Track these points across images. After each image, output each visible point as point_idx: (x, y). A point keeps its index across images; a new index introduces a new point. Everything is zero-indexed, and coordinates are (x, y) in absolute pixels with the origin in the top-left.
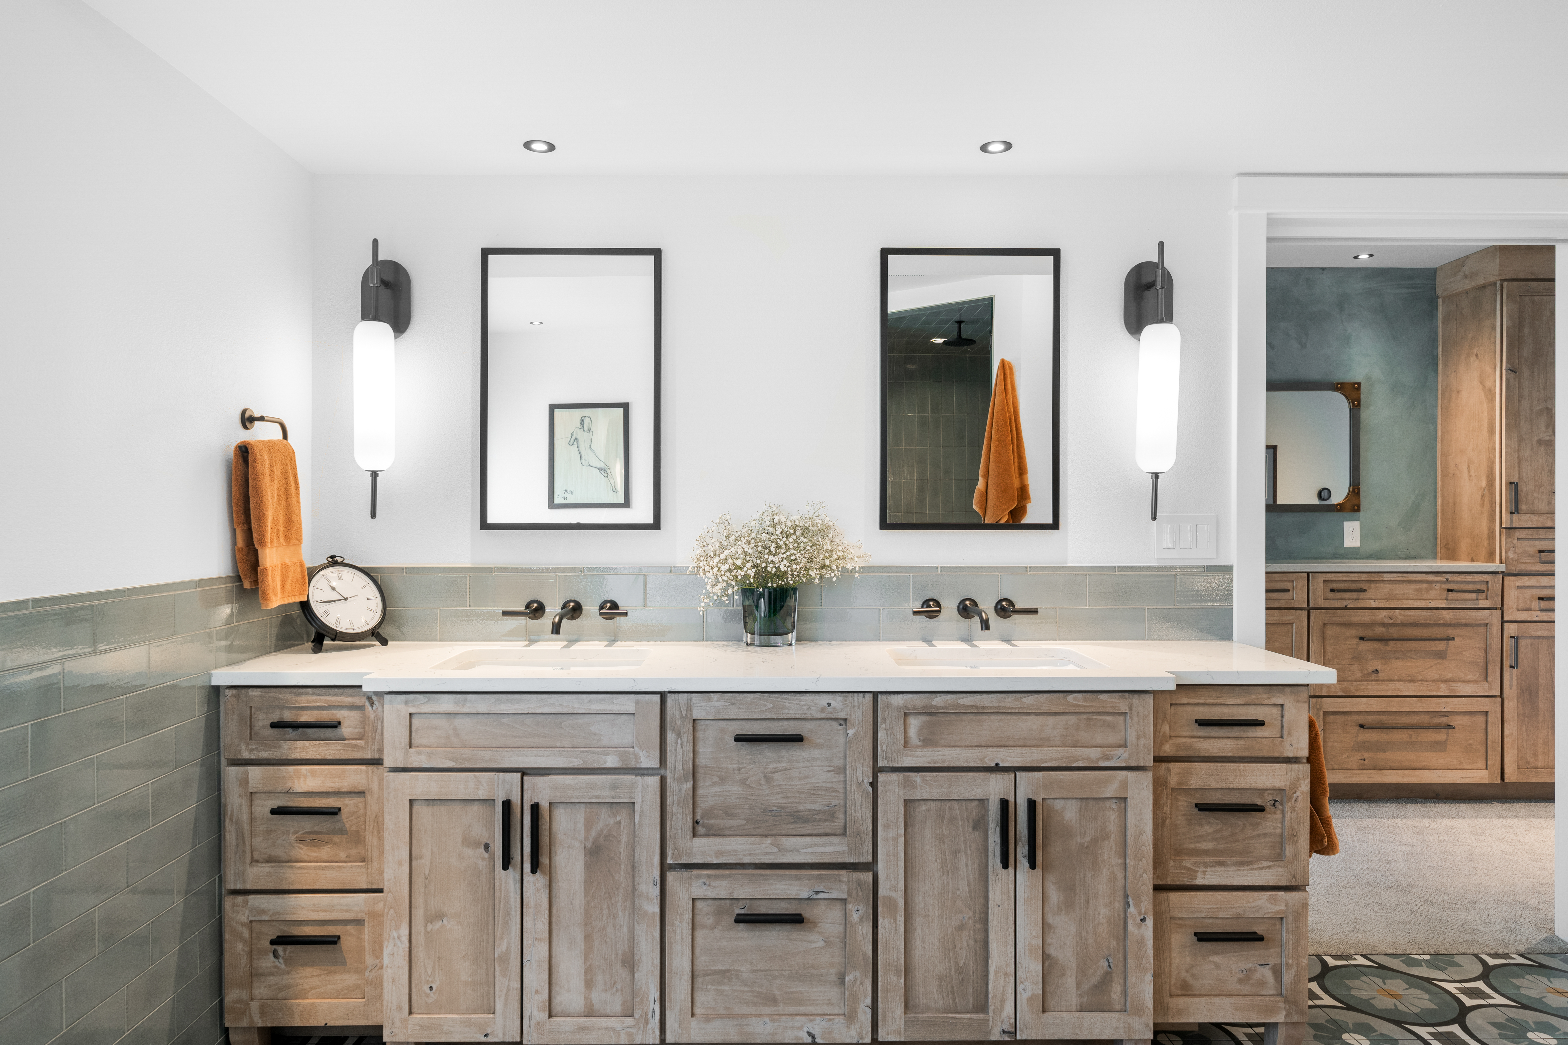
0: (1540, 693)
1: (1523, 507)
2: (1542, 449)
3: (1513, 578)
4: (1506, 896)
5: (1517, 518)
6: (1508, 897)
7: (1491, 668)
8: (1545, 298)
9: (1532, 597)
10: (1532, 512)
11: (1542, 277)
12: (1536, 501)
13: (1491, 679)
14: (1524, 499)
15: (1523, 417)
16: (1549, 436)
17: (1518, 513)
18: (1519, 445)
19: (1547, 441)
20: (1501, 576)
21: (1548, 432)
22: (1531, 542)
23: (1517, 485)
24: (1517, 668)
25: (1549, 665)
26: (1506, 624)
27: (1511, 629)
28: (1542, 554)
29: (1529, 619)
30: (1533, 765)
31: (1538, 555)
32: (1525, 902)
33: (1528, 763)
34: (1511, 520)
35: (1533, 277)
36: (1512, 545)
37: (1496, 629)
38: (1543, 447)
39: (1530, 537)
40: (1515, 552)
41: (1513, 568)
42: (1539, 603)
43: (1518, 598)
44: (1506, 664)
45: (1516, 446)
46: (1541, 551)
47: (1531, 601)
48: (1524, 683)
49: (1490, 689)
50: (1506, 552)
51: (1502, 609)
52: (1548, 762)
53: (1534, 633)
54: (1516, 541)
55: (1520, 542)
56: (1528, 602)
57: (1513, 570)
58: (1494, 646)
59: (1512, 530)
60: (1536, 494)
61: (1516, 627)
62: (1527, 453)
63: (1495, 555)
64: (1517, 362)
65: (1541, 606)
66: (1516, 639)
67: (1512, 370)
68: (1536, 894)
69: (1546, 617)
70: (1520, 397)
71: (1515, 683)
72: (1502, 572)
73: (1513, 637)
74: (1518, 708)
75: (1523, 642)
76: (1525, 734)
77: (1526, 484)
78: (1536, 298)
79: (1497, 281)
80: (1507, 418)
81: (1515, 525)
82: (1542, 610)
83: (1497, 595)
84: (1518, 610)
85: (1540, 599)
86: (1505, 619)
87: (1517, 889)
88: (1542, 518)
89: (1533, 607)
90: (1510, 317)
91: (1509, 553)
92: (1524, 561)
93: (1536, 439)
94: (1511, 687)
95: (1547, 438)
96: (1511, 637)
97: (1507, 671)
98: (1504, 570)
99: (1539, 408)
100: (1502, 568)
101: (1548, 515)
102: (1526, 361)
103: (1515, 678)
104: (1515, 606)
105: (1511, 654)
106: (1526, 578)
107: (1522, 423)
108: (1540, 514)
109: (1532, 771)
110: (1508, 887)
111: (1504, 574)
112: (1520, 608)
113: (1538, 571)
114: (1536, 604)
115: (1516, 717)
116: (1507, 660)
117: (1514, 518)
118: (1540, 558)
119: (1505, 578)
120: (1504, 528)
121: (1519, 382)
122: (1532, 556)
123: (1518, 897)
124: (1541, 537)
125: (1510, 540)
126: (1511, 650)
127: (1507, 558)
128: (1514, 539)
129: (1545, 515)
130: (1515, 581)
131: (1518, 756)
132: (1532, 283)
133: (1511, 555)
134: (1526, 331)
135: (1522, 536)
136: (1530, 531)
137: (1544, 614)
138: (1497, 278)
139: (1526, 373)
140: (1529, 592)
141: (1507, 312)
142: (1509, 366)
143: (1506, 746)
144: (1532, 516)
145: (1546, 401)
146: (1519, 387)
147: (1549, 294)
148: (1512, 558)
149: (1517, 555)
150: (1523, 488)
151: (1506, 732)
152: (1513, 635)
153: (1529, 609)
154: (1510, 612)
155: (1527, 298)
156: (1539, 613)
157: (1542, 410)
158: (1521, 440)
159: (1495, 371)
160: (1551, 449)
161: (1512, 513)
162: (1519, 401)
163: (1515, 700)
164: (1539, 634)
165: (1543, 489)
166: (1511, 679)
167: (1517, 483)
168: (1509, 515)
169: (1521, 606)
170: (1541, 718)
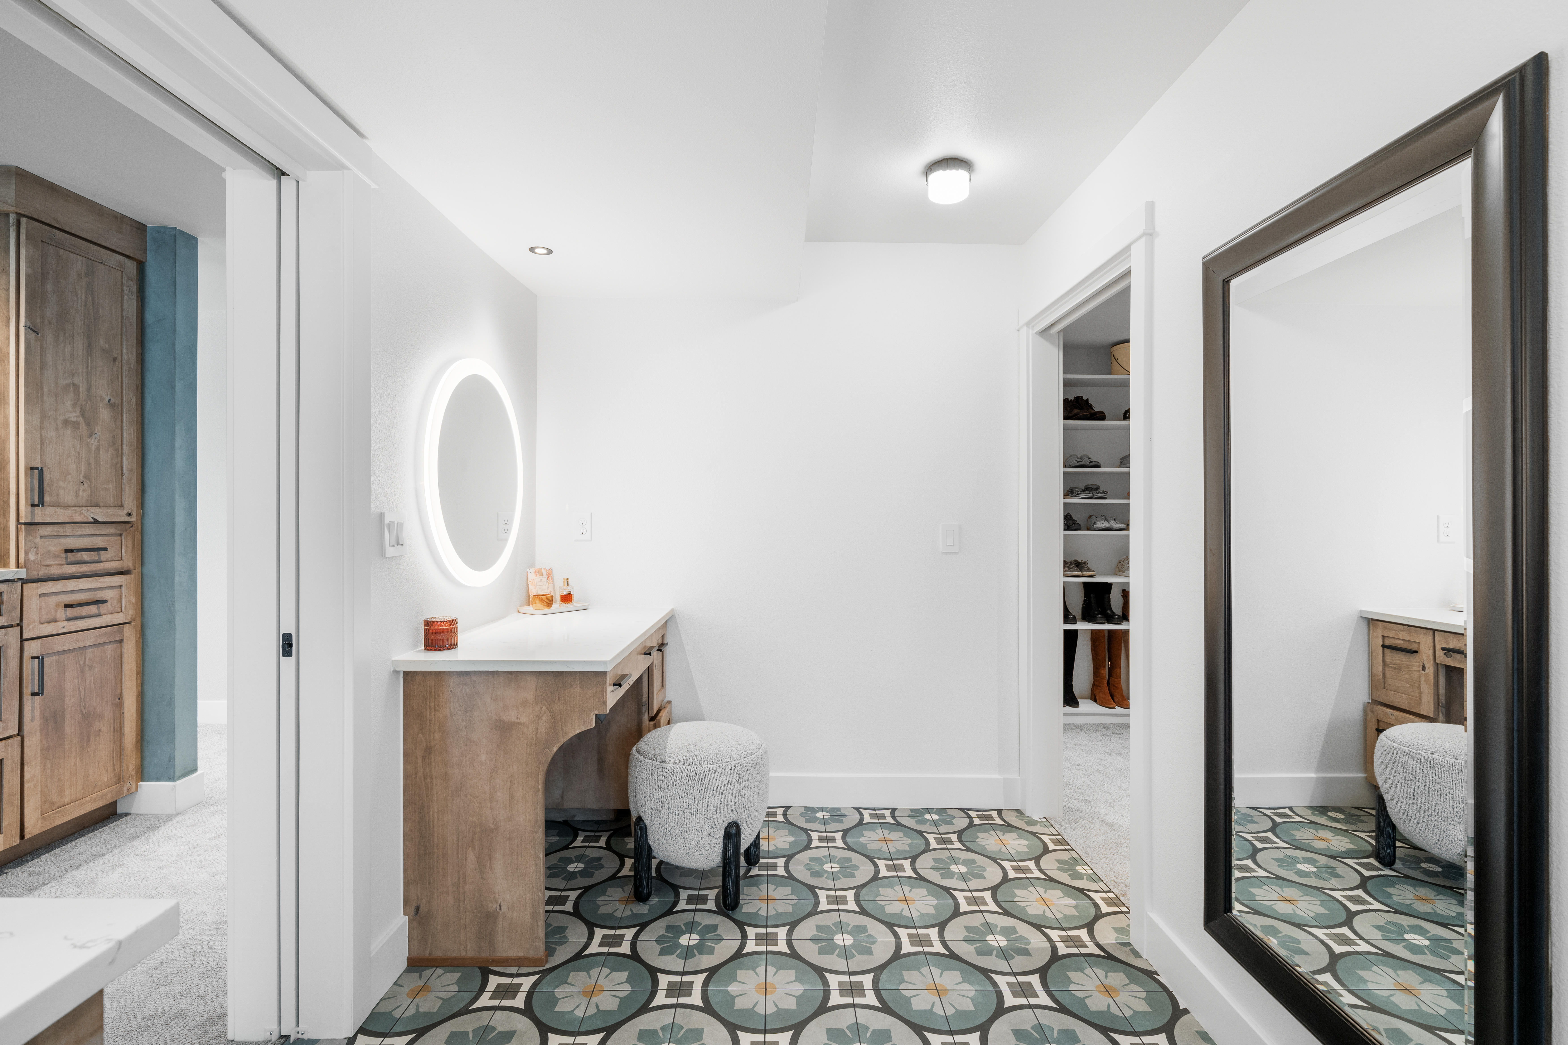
0: (67, 716)
1: (47, 498)
2: (69, 431)
3: (34, 585)
4: (131, 1017)
5: (40, 512)
6: (135, 1017)
7: (6, 702)
8: (72, 255)
9: (57, 605)
10: (57, 505)
11: (67, 229)
12: (62, 492)
13: (6, 716)
14: (48, 489)
15: (46, 390)
16: (77, 417)
17: (43, 505)
18: (42, 423)
19: (74, 422)
20: (20, 584)
21: (75, 412)
22: (56, 540)
23: (41, 472)
24: (43, 694)
25: (76, 681)
26: (26, 643)
27: (32, 648)
28: (69, 554)
29: (54, 633)
30: (59, 804)
31: (64, 555)
32: (160, 1011)
33: (53, 803)
34: (33, 514)
35: (58, 226)
36: (33, 545)
37: (12, 652)
38: (69, 428)
39: (55, 534)
40: (37, 553)
41: (35, 573)
42: (66, 611)
43: (41, 608)
44: (27, 691)
45: (38, 423)
46: (67, 551)
47: (56, 611)
48: (48, 710)
49: (5, 729)
50: (26, 553)
51: (20, 625)
52: (76, 794)
53: (60, 647)
54: (38, 540)
55: (42, 540)
56: (53, 611)
57: (35, 575)
58: (10, 674)
59: (33, 527)
60: (61, 483)
61: (39, 644)
62: (51, 433)
63: (8, 557)
64: (39, 321)
65: (68, 614)
66: (40, 659)
67: (32, 329)
68: (163, 989)
69: (74, 627)
70: (43, 365)
71: (37, 713)
72: (19, 579)
73: (37, 658)
74: (41, 742)
75: (47, 661)
76: (49, 771)
77: (50, 471)
78: (61, 251)
79: (12, 212)
80: (26, 386)
81: (38, 519)
82: (68, 620)
83: (15, 608)
84: (41, 623)
85: (67, 606)
86: (25, 637)
87: (136, 996)
88: (69, 512)
89: (58, 617)
90: (30, 262)
91: (30, 554)
92: (47, 563)
93: (61, 418)
94: (32, 720)
95: (74, 419)
96: (33, 658)
97: (28, 700)
98: (24, 576)
99: (65, 382)
100: (23, 573)
101: (76, 508)
102: (50, 323)
103: (37, 707)
104: (37, 619)
105: (33, 679)
106: (50, 583)
107: (45, 397)
108: (67, 507)
109: (59, 811)
110: (122, 1000)
111: (23, 581)
112: (43, 620)
113: (65, 574)
114: (61, 613)
115: (39, 755)
116: (27, 687)
117: (36, 512)
118: (66, 558)
119: (25, 585)
120: (22, 523)
121: (42, 346)
122: (58, 557)
123: (146, 1010)
124: (68, 533)
125: (31, 538)
126: (33, 673)
127: (27, 561)
128: (36, 537)
129: (73, 508)
130: (37, 588)
131: (41, 800)
132: (57, 232)
133: (32, 557)
134: (49, 287)
135: (46, 533)
136: (55, 527)
137: (72, 623)
138: (13, 209)
139: (49, 337)
140: (53, 600)
141: (27, 256)
142: (29, 324)
143: (26, 794)
144: (58, 509)
145: (73, 376)
146: (42, 352)
147: (76, 252)
148: (34, 561)
149: (39, 556)
150: (47, 475)
151: (27, 776)
152: (35, 655)
153: (54, 621)
154: (31, 627)
155: (51, 247)
156: (66, 623)
157: (68, 385)
158: (44, 417)
159: (8, 326)
160: (78, 432)
161: (33, 505)
162: (42, 369)
163: (38, 734)
164: (66, 648)
165: (69, 478)
166: (33, 709)
167: (42, 469)
168: (30, 508)
169: (45, 617)
170: (67, 746)
